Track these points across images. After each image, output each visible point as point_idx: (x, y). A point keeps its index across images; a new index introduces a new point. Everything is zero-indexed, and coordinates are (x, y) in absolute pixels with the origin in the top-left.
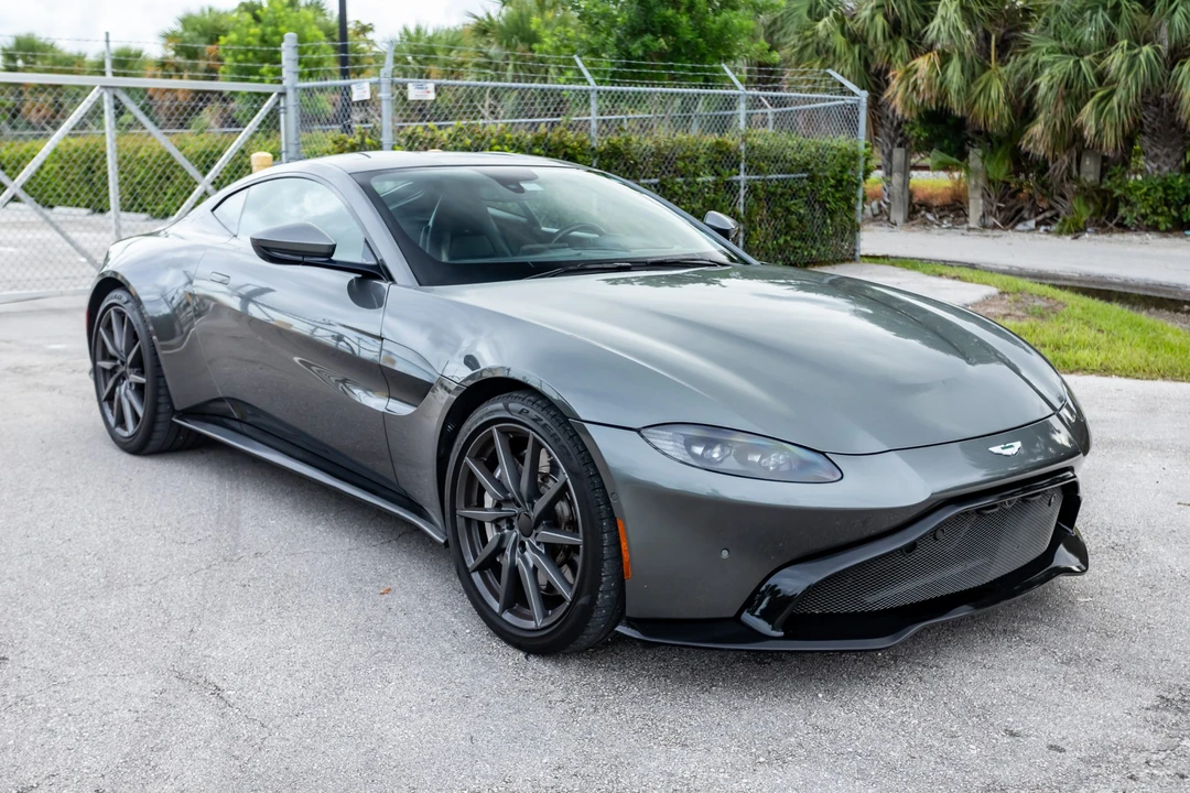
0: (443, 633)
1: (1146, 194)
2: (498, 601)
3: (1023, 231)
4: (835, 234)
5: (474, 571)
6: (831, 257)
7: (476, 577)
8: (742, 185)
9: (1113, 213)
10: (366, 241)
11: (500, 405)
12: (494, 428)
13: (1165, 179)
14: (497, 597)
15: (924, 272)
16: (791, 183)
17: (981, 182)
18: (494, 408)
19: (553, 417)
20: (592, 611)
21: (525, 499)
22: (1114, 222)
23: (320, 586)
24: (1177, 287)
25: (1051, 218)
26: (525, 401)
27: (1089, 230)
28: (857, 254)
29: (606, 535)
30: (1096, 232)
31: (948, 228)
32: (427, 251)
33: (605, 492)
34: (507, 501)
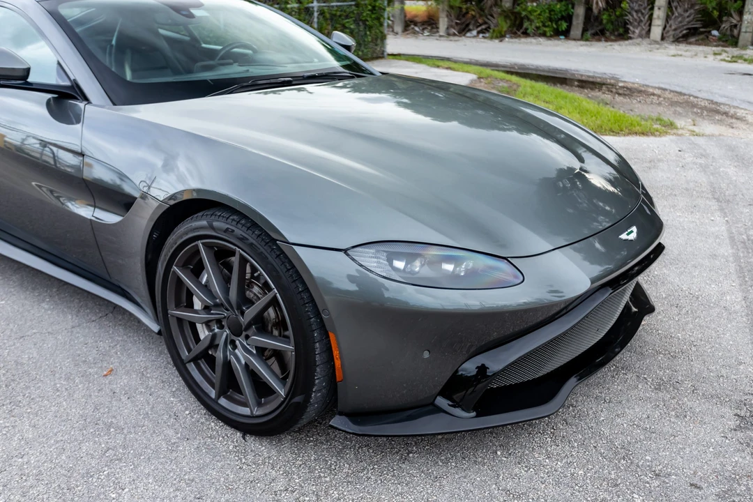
0: (165, 417)
1: (540, 15)
2: (214, 388)
3: (470, 37)
4: (372, 41)
5: (189, 362)
6: (370, 56)
7: (192, 368)
8: (316, 9)
9: (521, 25)
10: (59, 64)
11: (204, 223)
12: (200, 243)
13: (550, 5)
14: (213, 386)
15: (428, 65)
16: (345, 8)
17: (446, 8)
18: (197, 224)
19: (259, 236)
20: (307, 407)
21: (235, 306)
22: (521, 31)
23: (48, 373)
24: (566, 71)
25: (486, 29)
26: (229, 220)
27: (507, 36)
28: (385, 54)
29: (317, 344)
30: (511, 37)
31: (428, 36)
32: (113, 69)
33: (315, 306)
34: (217, 306)
